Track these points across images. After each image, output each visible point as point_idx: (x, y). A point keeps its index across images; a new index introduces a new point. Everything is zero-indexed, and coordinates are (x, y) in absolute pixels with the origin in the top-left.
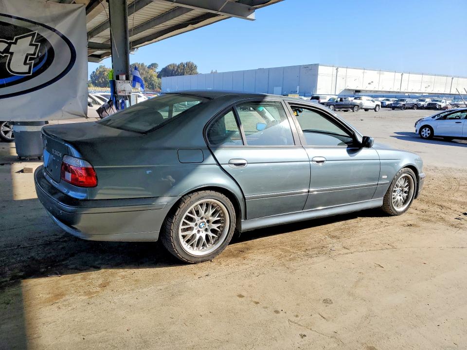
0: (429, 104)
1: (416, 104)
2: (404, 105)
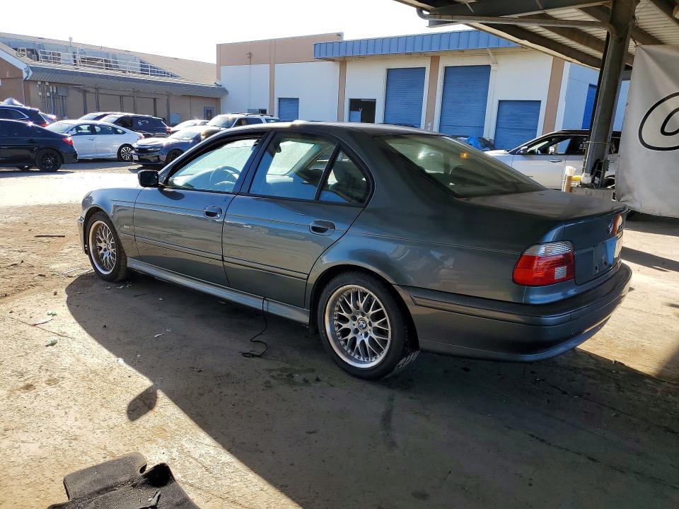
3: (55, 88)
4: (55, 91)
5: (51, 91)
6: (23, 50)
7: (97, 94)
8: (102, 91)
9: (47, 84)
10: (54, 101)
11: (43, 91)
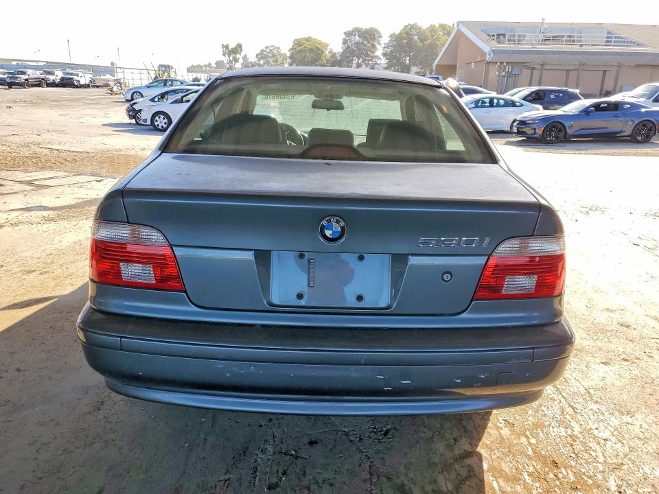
0: (62, 79)
1: (43, 79)
2: (26, 80)
3: (510, 67)
4: (510, 70)
5: (507, 70)
6: (493, 36)
7: (542, 70)
8: (547, 67)
9: (505, 64)
10: (507, 79)
11: (500, 71)
